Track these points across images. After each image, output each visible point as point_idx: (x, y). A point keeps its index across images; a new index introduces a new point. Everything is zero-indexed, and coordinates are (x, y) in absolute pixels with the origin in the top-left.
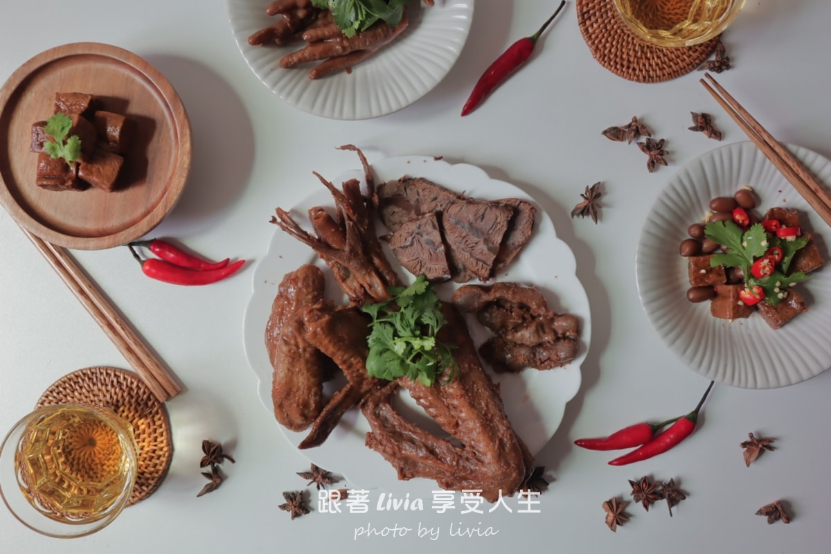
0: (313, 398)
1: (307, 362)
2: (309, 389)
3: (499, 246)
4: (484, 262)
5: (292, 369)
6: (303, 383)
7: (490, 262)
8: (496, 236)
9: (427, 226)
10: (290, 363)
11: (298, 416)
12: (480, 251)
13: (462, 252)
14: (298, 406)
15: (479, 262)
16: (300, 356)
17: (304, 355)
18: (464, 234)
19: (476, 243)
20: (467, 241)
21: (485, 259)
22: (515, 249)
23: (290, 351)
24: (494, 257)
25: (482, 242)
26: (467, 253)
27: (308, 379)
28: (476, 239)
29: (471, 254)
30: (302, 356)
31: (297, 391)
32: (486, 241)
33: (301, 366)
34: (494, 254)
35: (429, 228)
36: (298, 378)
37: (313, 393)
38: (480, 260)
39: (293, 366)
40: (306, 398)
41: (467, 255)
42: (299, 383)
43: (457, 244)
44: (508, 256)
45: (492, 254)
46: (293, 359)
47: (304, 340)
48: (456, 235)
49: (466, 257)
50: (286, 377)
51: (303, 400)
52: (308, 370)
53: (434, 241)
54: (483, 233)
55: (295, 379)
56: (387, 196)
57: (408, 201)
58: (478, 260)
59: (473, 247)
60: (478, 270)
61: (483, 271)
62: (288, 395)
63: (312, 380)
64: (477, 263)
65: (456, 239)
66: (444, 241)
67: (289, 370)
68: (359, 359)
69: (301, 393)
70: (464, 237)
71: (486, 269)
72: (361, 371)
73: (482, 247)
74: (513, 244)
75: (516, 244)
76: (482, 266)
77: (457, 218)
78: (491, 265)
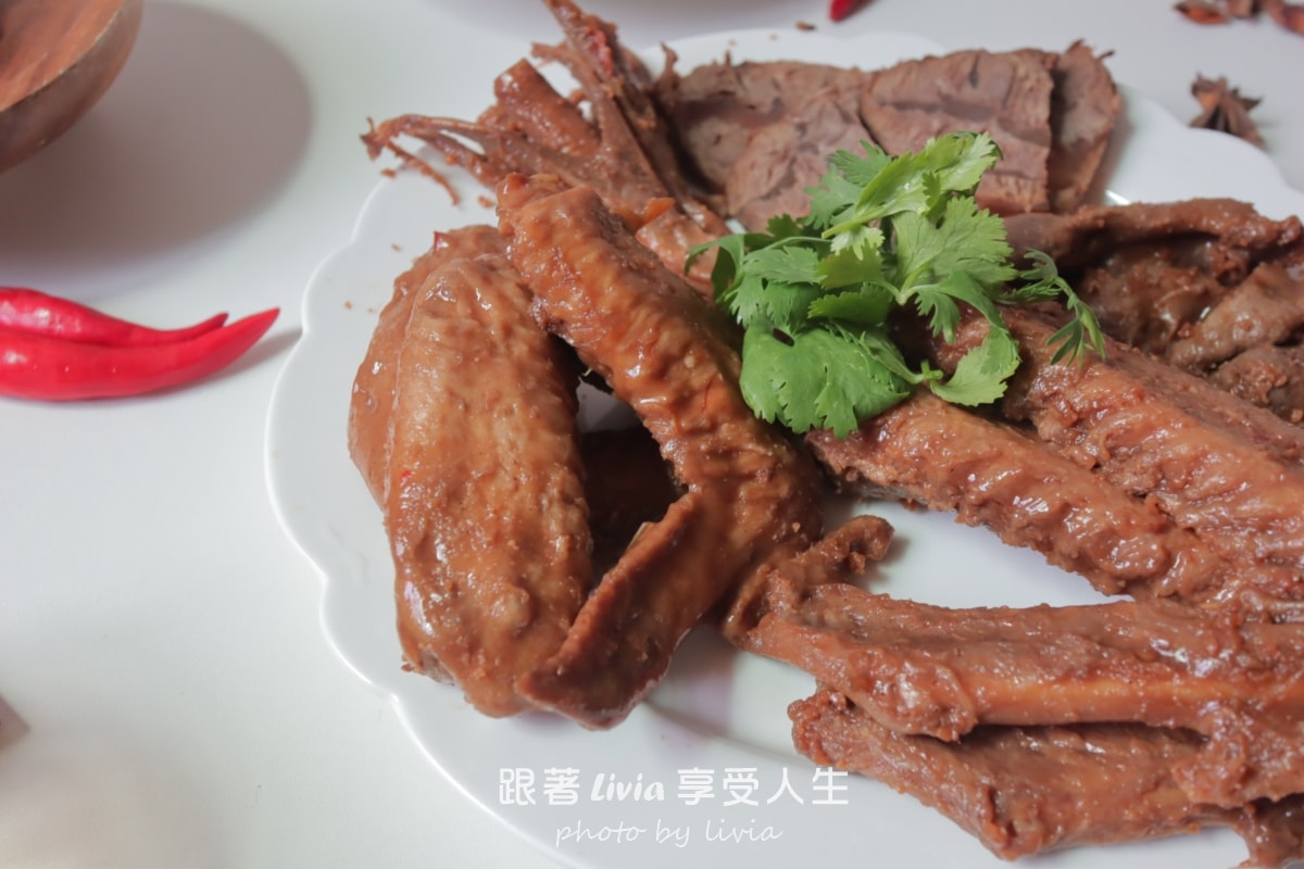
0: (557, 511)
1: (521, 371)
2: (539, 469)
3: (1047, 127)
4: (1019, 175)
5: (466, 393)
6: (513, 446)
7: (1038, 171)
8: (1029, 106)
9: (825, 124)
10: (455, 369)
11: (498, 584)
14: (498, 539)
15: (1003, 179)
16: (492, 349)
17: (508, 347)
18: (937, 125)
21: (1018, 168)
22: (1093, 148)
23: (452, 331)
24: (1045, 152)
25: (994, 128)
27: (532, 436)
30: (502, 349)
31: (491, 475)
32: (1007, 125)
33: (498, 378)
34: (1042, 144)
36: (489, 426)
37: (554, 492)
38: (1008, 173)
39: (469, 383)
40: (529, 505)
42: (495, 445)
44: (1077, 169)
45: (1033, 148)
46: (467, 358)
47: (502, 298)
48: (914, 134)
50: (444, 420)
51: (518, 515)
52: (528, 398)
54: (990, 111)
55: (479, 430)
56: (693, 97)
57: (752, 107)
58: (999, 173)
60: (1008, 194)
61: (1026, 194)
62: (454, 495)
63: (547, 437)
64: (999, 182)
67: (452, 393)
68: (711, 370)
69: (505, 481)
70: (939, 132)
71: (1034, 191)
72: (726, 431)
73: (999, 137)
74: (1081, 141)
75: (1090, 137)
76: (1017, 183)
77: (903, 96)
78: (1044, 173)
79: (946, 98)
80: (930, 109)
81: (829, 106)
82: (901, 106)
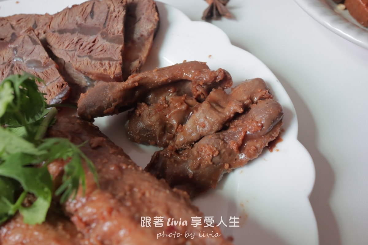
3: (122, 34)
4: (110, 59)
7: (118, 56)
8: (115, 25)
9: (25, 46)
12: (100, 49)
13: (79, 59)
18: (76, 39)
19: (94, 42)
20: (81, 45)
21: (109, 56)
22: (148, 39)
24: (121, 46)
25: (99, 38)
26: (85, 58)
28: (92, 38)
29: (90, 57)
32: (105, 36)
34: (119, 43)
35: (29, 47)
38: (105, 59)
41: (86, 59)
43: (70, 53)
44: (140, 50)
45: (116, 45)
48: (66, 45)
49: (86, 62)
53: (39, 59)
54: (98, 29)
57: (2, 39)
58: (101, 60)
59: (90, 48)
60: (105, 70)
61: (113, 69)
64: (102, 64)
65: (67, 49)
66: (51, 55)
70: (77, 42)
71: (116, 67)
73: (101, 42)
74: (142, 35)
75: (145, 34)
76: (109, 64)
77: (62, 27)
78: (121, 57)
79: (80, 26)
80: (73, 32)
81: (27, 38)
82: (61, 32)
